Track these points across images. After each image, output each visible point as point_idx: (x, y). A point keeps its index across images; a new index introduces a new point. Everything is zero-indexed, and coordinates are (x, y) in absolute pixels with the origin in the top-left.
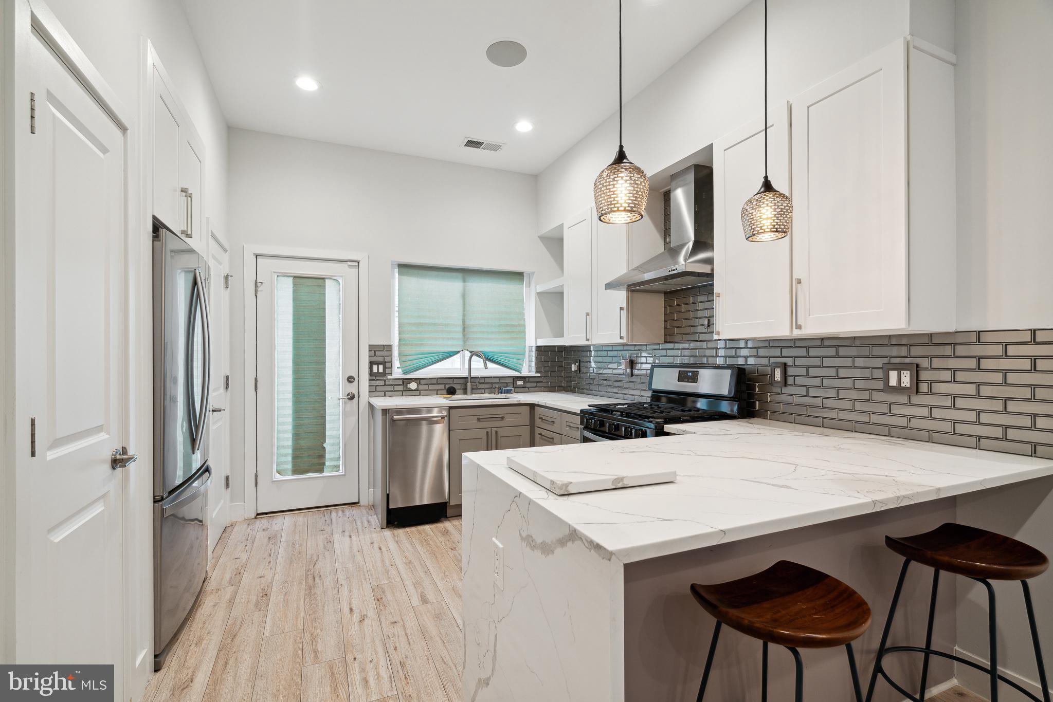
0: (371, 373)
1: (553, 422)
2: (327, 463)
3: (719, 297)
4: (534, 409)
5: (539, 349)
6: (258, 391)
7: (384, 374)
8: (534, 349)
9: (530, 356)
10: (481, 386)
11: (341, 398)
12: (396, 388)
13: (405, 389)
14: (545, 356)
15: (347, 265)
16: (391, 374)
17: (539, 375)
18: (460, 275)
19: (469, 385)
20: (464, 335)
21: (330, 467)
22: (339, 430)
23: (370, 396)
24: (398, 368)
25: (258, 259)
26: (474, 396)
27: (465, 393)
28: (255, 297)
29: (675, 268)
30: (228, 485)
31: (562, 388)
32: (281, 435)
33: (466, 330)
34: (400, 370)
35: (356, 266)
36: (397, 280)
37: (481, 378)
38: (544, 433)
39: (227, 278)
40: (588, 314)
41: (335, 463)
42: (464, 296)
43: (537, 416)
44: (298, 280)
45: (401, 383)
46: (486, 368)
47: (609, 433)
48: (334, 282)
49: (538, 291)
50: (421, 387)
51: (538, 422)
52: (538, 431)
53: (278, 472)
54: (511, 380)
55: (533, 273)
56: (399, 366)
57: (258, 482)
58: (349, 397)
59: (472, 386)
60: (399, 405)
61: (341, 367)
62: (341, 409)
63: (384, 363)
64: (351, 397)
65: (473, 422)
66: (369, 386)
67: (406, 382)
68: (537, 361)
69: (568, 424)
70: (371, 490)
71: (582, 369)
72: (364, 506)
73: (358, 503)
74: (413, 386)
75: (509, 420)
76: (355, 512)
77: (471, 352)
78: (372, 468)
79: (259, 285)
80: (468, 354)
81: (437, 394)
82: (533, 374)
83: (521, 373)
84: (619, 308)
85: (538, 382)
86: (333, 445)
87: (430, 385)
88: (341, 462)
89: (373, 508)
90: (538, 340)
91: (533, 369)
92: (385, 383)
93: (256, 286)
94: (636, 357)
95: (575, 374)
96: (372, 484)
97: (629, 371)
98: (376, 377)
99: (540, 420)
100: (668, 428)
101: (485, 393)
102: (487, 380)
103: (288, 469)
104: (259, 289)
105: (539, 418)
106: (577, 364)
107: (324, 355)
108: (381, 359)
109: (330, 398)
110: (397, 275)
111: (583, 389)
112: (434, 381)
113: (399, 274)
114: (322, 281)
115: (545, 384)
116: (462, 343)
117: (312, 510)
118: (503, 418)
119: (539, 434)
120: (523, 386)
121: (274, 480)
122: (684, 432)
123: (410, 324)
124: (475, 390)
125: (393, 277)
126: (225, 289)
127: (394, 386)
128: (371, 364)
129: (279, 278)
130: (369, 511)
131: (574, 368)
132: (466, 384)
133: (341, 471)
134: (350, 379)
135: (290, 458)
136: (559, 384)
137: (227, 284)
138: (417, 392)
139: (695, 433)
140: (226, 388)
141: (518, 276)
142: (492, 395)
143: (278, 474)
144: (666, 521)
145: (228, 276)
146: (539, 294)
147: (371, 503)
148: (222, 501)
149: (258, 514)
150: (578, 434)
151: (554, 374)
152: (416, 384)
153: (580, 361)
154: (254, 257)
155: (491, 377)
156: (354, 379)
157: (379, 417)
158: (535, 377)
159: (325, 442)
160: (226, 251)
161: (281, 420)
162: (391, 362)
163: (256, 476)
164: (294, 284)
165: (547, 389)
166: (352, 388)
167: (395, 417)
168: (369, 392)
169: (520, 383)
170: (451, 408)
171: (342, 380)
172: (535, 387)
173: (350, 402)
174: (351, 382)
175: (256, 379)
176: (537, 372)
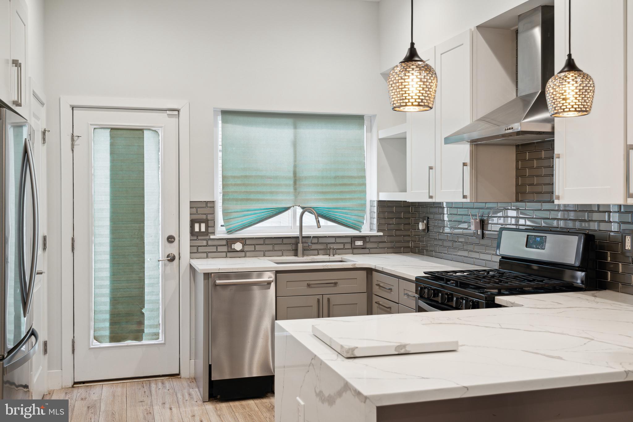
0: (192, 232)
1: (390, 289)
2: (146, 331)
3: (559, 158)
4: (372, 274)
5: (382, 204)
6: (75, 251)
7: (207, 233)
8: (375, 204)
9: (371, 212)
10: (314, 247)
11: (161, 259)
12: (220, 249)
13: (230, 250)
14: (388, 212)
15: (166, 115)
16: (213, 233)
17: (381, 234)
18: (290, 121)
19: (300, 246)
20: (295, 189)
21: (149, 334)
22: (159, 294)
23: (191, 258)
24: (222, 226)
25: (74, 111)
26: (306, 259)
27: (296, 255)
28: (71, 152)
29: (511, 127)
30: (45, 351)
31: (409, 249)
32: (99, 299)
33: (297, 183)
34: (224, 229)
35: (176, 115)
36: (220, 129)
37: (314, 237)
38: (382, 301)
39: (44, 133)
40: (431, 168)
41: (154, 330)
42: (295, 144)
43: (375, 282)
44: (115, 132)
45: (224, 242)
46: (319, 227)
47: (442, 303)
48: (153, 132)
49: (380, 138)
50: (247, 248)
51: (376, 289)
52: (375, 299)
53: (96, 338)
54: (349, 240)
55: (375, 116)
56: (223, 224)
57: (75, 348)
58: (169, 258)
59: (303, 247)
60: (222, 269)
61: (160, 226)
62: (160, 271)
63: (206, 221)
64: (171, 259)
65: (302, 288)
66: (191, 246)
67: (230, 242)
68: (379, 218)
69: (406, 292)
70: (193, 361)
71: (430, 228)
72: (185, 378)
73: (179, 375)
74: (238, 246)
75: (343, 286)
76: (175, 384)
77: (303, 208)
78: (193, 337)
79: (75, 138)
80: (299, 211)
81: (264, 256)
82: (375, 233)
83: (361, 232)
84: (462, 165)
85: (380, 242)
86: (152, 310)
87: (256, 246)
88: (160, 331)
89: (194, 381)
90: (380, 194)
91: (375, 227)
92: (207, 243)
93: (73, 140)
94: (488, 216)
95: (423, 233)
96: (193, 355)
97: (479, 232)
98: (197, 236)
99: (378, 287)
100: (499, 299)
101: (318, 254)
102: (321, 240)
103: (106, 336)
104: (76, 143)
105: (377, 285)
106: (425, 221)
107: (143, 213)
108: (204, 217)
109: (149, 259)
110: (220, 122)
111: (432, 251)
112: (261, 242)
113: (224, 122)
114: (141, 132)
115: (389, 245)
116: (294, 198)
117: (131, 381)
118: (336, 284)
119: (376, 303)
120: (363, 247)
121: (92, 347)
122: (513, 305)
123: (234, 177)
124: (306, 251)
125: (216, 125)
126: (42, 144)
127: (217, 246)
128: (192, 223)
129: (96, 130)
130: (190, 384)
131: (421, 226)
132: (297, 244)
133: (161, 340)
134: (170, 239)
135: (107, 324)
136: (406, 245)
137: (44, 139)
138: (243, 253)
139: (522, 306)
140: (44, 249)
141: (358, 119)
142: (326, 258)
143: (95, 341)
144: (424, 379)
145: (45, 130)
146: (382, 141)
147: (192, 375)
148: (41, 367)
149: (75, 383)
150: (413, 304)
151: (398, 233)
152: (241, 245)
153: (428, 218)
154: (71, 109)
155: (326, 237)
156: (174, 239)
157: (201, 280)
158: (377, 236)
159: (144, 307)
160: (42, 104)
161: (98, 283)
162: (213, 220)
163: (73, 342)
164: (112, 137)
165: (391, 250)
166: (172, 249)
167: (218, 282)
168: (191, 253)
169: (359, 243)
170: (277, 272)
171: (161, 241)
172: (377, 248)
173: (170, 264)
174: (172, 242)
175: (73, 239)
176: (379, 230)
